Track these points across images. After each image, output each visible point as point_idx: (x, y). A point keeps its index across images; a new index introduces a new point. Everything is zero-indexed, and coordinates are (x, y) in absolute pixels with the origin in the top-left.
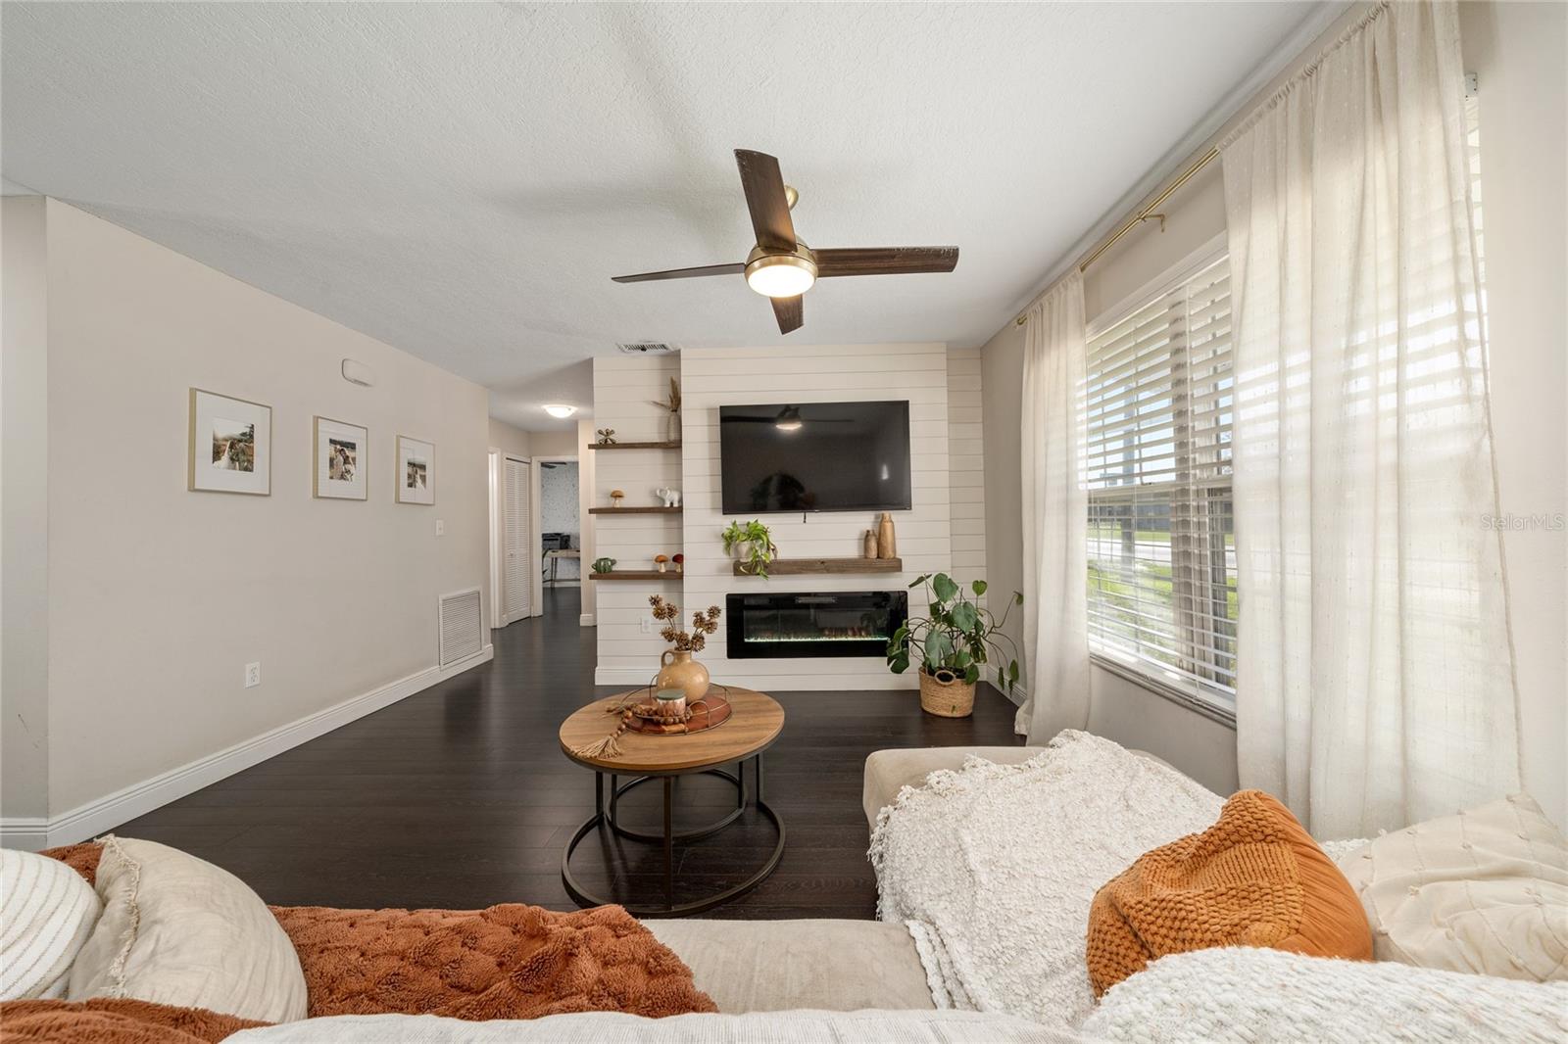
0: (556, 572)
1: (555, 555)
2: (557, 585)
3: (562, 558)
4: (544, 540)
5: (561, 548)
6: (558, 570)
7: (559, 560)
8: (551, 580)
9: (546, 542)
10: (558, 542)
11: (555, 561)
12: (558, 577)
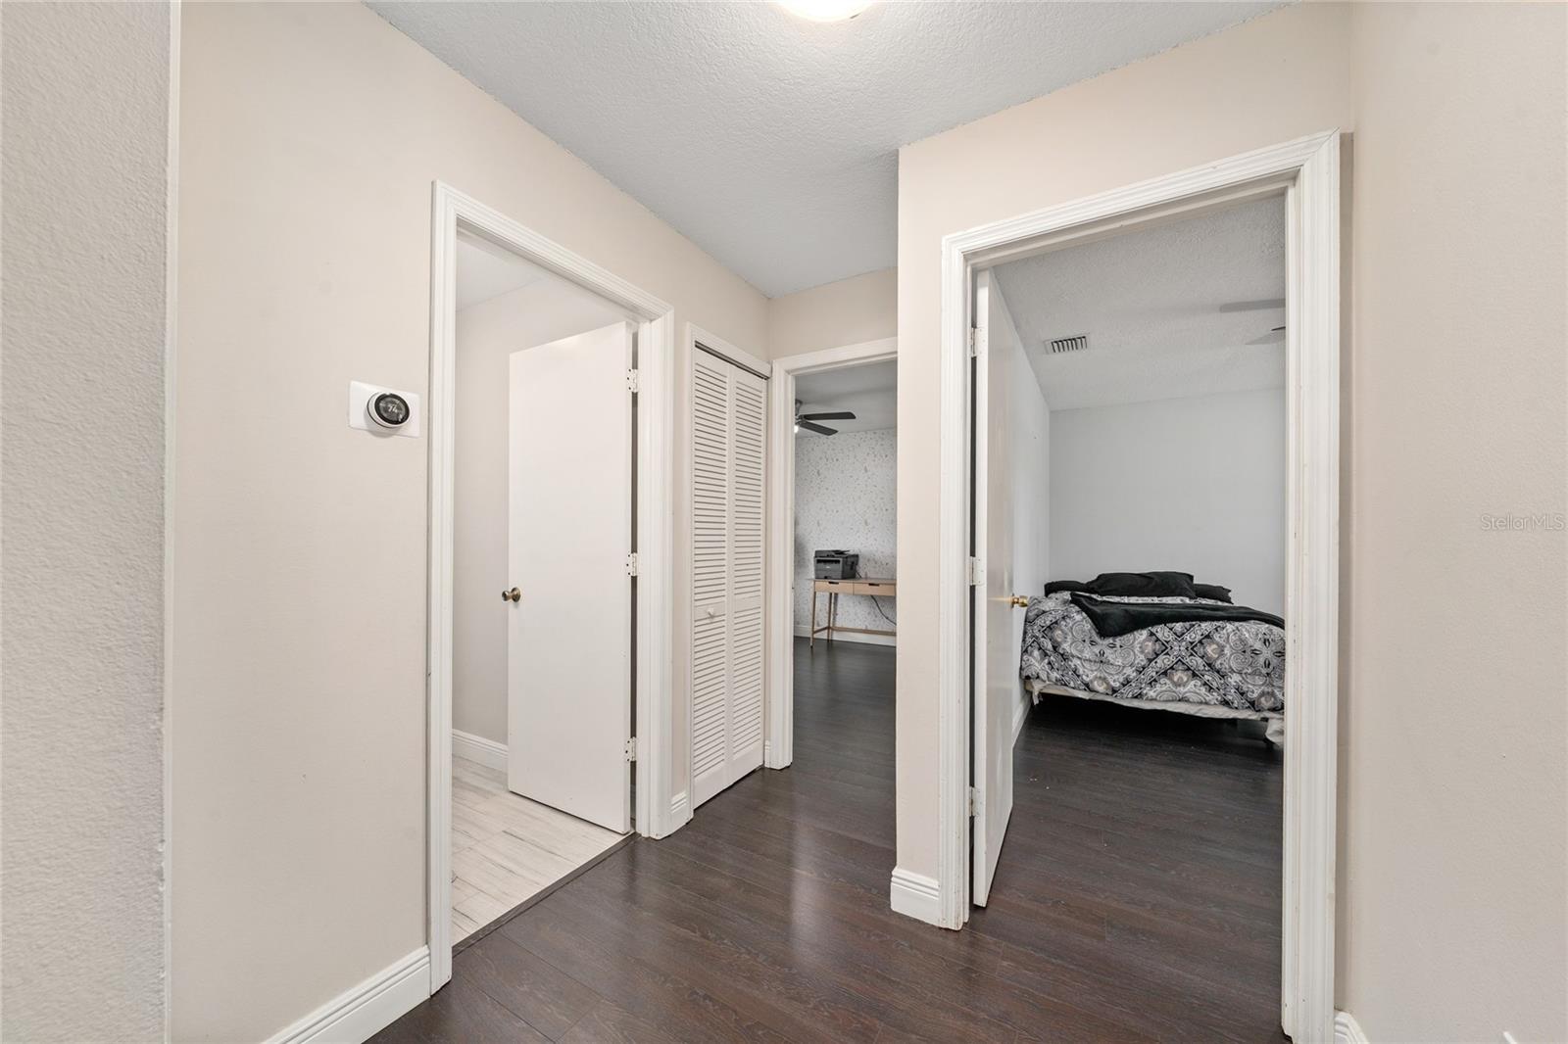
0: (835, 614)
1: (834, 588)
2: (836, 637)
3: (846, 594)
4: (819, 561)
5: (844, 577)
6: (839, 611)
7: (840, 597)
8: (828, 628)
9: (822, 565)
10: (839, 567)
11: (834, 598)
12: (838, 624)
